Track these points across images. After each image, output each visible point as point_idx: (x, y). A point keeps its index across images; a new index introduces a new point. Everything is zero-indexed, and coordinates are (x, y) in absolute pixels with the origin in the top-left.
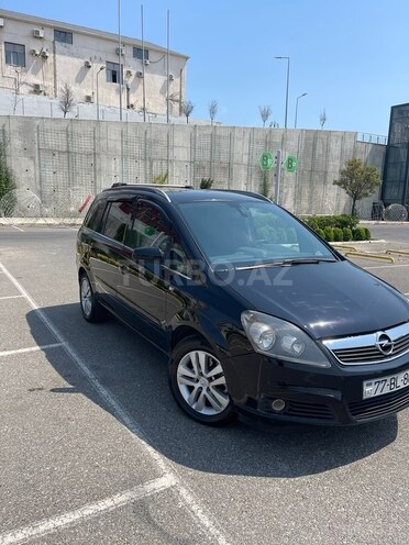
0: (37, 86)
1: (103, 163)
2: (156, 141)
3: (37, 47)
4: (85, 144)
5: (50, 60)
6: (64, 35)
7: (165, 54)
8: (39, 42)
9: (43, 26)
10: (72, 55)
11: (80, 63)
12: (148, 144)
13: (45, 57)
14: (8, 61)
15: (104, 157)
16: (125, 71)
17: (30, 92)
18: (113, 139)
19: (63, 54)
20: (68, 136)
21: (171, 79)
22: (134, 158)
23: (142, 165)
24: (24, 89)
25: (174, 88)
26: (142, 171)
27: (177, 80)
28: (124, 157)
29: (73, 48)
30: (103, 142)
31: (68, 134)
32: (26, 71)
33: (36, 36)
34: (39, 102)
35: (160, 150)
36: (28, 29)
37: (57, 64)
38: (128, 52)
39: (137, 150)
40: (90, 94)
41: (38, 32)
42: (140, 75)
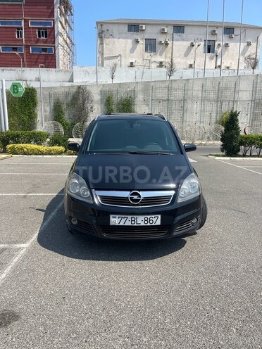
0: (161, 63)
1: (189, 105)
2: (226, 89)
3: (162, 39)
4: (178, 94)
5: (170, 46)
6: (179, 28)
7: (246, 28)
8: (164, 35)
9: (167, 25)
10: (183, 40)
11: (188, 44)
12: (220, 90)
13: (167, 44)
14: (146, 50)
15: (189, 101)
16: (216, 44)
17: (158, 67)
18: (196, 90)
19: (178, 40)
20: (169, 90)
21: (249, 44)
22: (210, 101)
23: (215, 106)
24: (154, 65)
25: (251, 50)
26: (215, 108)
27: (254, 45)
28: (202, 101)
29: (184, 35)
30: (190, 93)
31: (169, 89)
32: (156, 54)
33: (163, 32)
34: (160, 72)
35: (228, 94)
36: (158, 29)
37: (174, 47)
38: (220, 31)
39: (212, 95)
40: (192, 63)
41: (164, 30)
42: (227, 45)
